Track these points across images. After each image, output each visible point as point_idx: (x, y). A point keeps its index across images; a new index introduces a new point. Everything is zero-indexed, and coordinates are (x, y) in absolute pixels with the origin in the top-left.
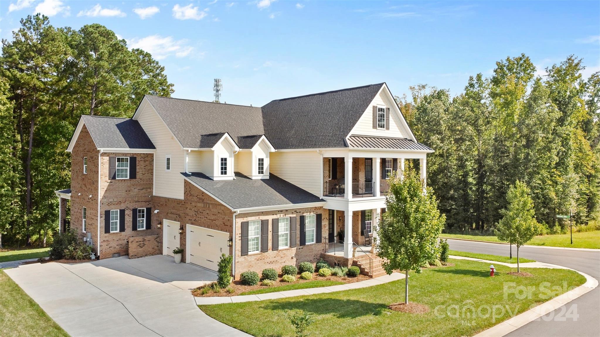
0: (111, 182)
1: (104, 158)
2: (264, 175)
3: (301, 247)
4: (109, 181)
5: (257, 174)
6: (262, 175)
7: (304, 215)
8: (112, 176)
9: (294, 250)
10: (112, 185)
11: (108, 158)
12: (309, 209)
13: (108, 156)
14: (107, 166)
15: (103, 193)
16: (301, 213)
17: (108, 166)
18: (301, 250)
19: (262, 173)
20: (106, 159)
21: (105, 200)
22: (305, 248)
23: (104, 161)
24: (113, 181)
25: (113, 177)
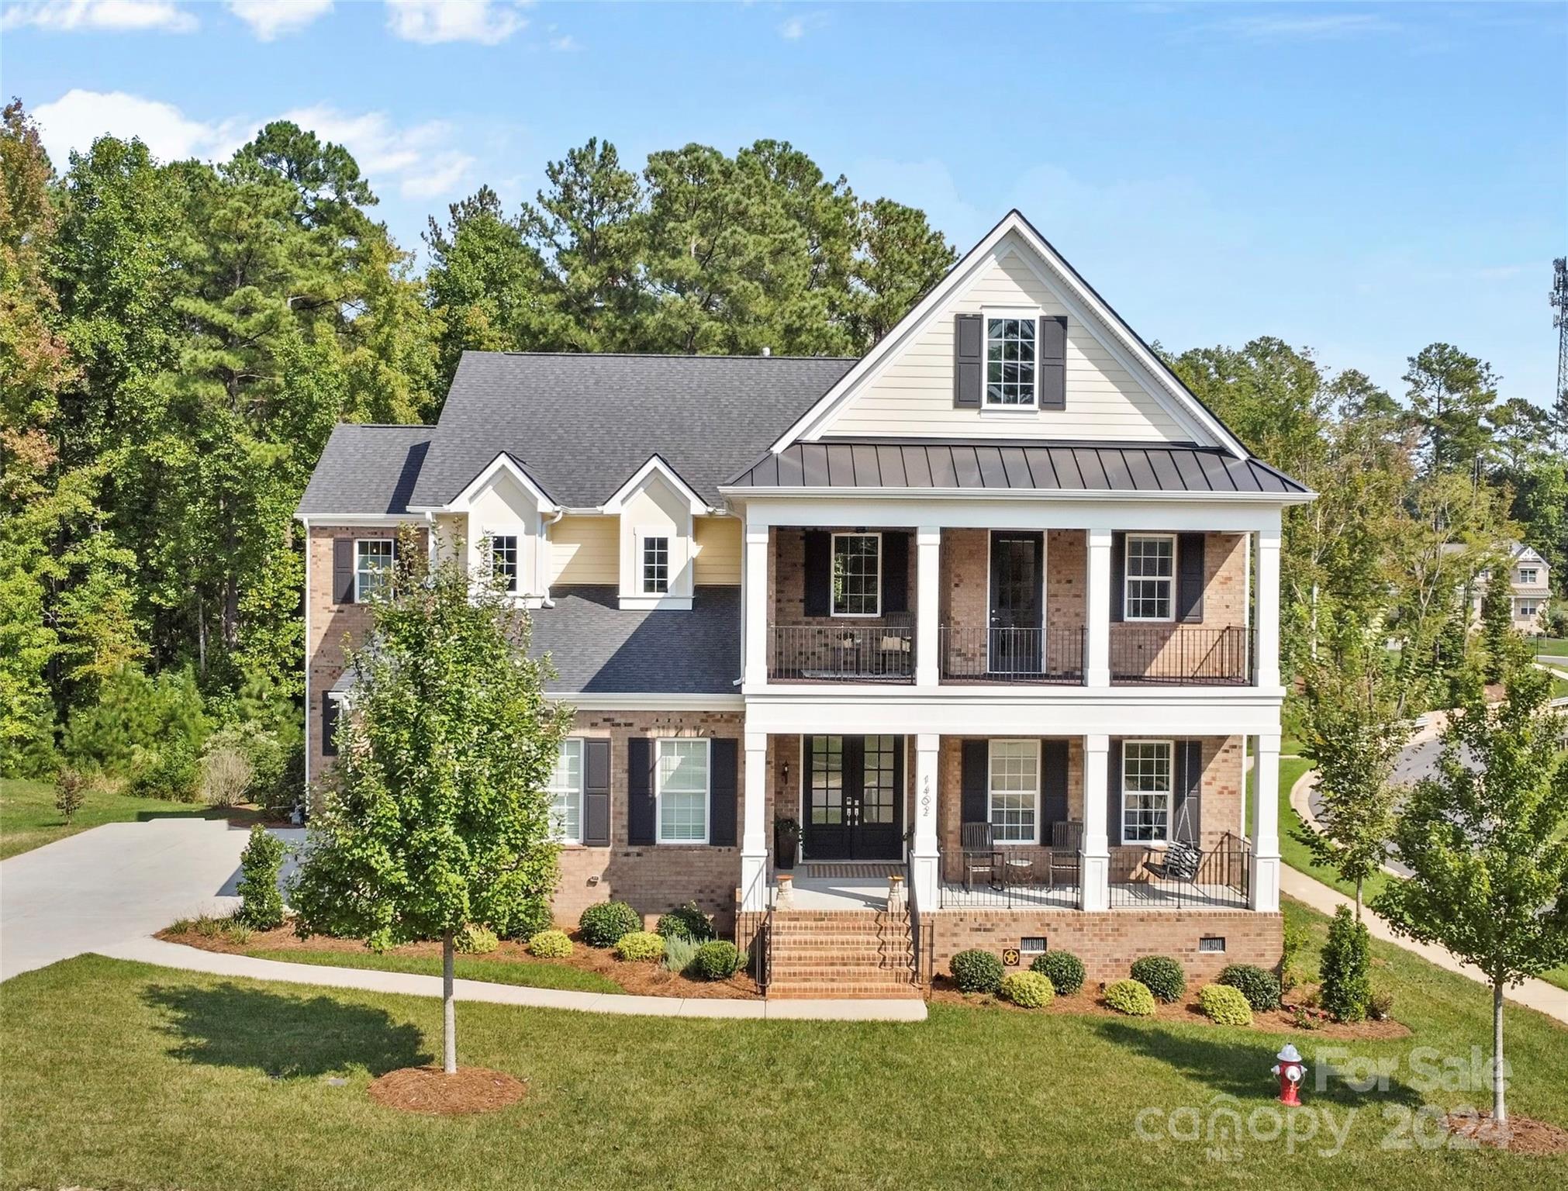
0: (339, 611)
1: (319, 541)
2: (668, 595)
3: (635, 849)
4: (336, 607)
5: (640, 590)
6: (662, 595)
7: (650, 735)
8: (342, 595)
9: (601, 857)
10: (342, 620)
11: (330, 541)
12: (676, 719)
13: (331, 536)
14: (328, 564)
15: (318, 642)
16: (635, 728)
17: (331, 564)
18: (631, 859)
19: (663, 586)
20: (326, 545)
21: (323, 662)
22: (651, 855)
23: (320, 549)
24: (344, 607)
25: (345, 596)
